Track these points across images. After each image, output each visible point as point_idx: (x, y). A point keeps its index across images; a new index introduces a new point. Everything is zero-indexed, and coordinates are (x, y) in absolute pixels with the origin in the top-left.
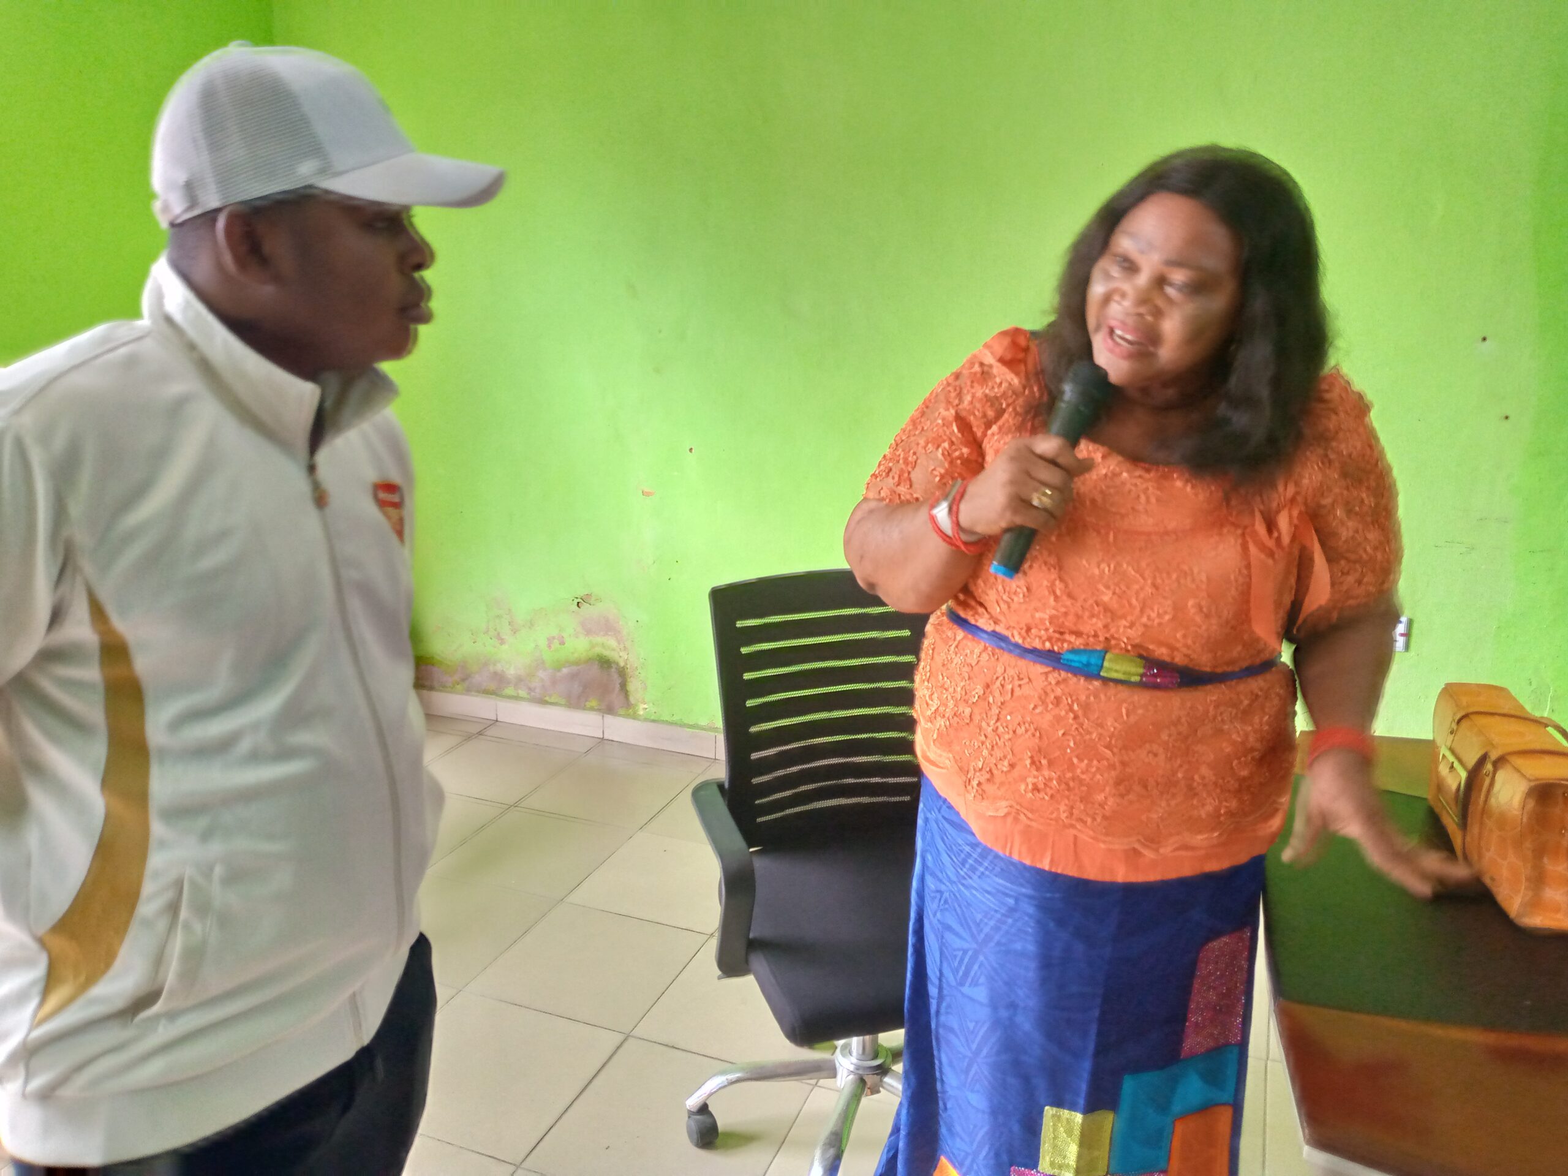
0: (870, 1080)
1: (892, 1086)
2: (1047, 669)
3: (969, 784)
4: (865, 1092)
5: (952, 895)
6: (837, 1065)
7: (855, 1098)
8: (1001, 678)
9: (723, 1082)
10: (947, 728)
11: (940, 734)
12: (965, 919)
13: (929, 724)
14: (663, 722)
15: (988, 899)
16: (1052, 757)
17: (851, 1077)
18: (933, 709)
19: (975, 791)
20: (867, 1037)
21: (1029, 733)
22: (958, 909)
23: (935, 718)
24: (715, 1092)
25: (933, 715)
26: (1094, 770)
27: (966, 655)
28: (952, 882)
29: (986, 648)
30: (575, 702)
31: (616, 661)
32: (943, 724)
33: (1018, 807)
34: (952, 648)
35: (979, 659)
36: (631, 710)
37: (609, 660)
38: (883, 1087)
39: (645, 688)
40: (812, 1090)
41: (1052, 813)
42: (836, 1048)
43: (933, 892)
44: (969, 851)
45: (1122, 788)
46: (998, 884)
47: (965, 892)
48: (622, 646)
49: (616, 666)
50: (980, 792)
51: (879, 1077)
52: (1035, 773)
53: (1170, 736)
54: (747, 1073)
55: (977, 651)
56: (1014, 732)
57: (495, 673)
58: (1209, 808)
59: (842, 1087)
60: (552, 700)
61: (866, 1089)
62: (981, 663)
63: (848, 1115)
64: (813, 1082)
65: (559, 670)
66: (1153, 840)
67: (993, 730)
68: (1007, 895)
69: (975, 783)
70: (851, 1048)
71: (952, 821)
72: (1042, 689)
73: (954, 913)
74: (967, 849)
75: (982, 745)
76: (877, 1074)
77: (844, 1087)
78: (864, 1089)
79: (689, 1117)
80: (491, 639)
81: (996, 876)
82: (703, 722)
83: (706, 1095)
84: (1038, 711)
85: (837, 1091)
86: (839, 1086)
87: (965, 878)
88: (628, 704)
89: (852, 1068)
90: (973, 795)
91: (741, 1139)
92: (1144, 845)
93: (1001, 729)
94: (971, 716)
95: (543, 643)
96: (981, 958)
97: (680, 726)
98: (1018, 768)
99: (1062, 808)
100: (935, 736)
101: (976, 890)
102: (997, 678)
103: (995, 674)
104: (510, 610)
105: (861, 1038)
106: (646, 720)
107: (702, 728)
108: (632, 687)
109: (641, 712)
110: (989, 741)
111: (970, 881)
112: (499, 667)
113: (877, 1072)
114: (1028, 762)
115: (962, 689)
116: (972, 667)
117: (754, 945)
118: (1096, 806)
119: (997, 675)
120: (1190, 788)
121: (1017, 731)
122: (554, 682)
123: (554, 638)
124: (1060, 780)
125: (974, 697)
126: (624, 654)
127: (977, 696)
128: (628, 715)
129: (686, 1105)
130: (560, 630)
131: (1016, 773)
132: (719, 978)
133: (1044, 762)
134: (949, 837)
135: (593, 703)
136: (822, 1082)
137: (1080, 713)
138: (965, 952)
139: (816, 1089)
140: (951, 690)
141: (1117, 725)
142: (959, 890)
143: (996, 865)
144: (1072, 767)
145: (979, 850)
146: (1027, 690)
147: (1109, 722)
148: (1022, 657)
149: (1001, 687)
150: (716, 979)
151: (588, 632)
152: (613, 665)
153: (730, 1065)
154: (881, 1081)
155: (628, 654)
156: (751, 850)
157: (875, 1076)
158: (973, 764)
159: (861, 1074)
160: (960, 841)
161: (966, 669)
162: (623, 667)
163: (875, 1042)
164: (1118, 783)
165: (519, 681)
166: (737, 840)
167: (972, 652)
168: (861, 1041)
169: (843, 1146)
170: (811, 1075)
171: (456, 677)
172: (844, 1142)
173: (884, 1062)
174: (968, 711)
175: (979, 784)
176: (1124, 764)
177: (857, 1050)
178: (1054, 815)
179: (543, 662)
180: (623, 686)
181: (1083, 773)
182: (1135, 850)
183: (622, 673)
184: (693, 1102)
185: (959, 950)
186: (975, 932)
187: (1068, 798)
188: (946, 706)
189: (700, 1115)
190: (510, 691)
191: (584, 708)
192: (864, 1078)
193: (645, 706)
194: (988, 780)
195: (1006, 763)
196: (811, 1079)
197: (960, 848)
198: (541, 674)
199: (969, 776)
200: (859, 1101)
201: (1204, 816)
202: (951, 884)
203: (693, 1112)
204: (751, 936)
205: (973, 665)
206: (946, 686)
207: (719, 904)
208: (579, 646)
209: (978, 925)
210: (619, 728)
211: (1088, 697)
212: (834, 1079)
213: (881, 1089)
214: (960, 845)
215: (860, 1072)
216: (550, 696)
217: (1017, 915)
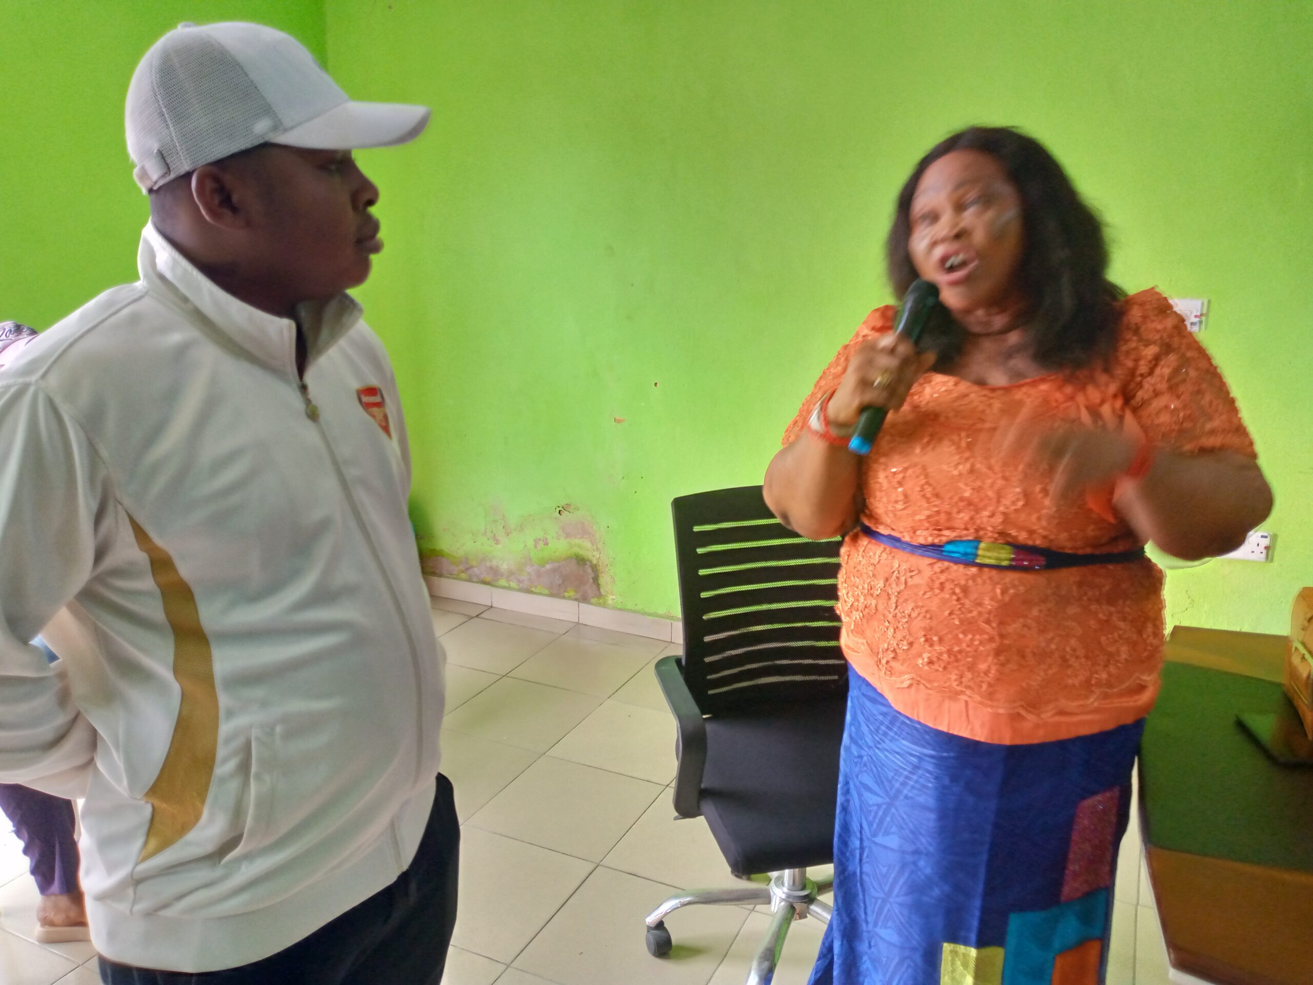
0: (799, 906)
1: (818, 913)
2: (931, 561)
3: (880, 664)
4: (795, 917)
5: (869, 758)
6: (772, 894)
7: (786, 921)
8: (896, 572)
9: (676, 904)
10: (861, 619)
11: (856, 625)
12: (880, 777)
13: (848, 618)
14: (628, 610)
15: (898, 759)
16: (941, 634)
17: (783, 903)
18: (849, 605)
19: (884, 668)
20: (797, 870)
21: (922, 615)
22: (874, 769)
23: (851, 612)
24: (669, 912)
25: (849, 610)
26: (977, 643)
27: (870, 557)
28: (869, 747)
29: (885, 549)
30: (556, 593)
31: (590, 559)
32: (858, 617)
33: (919, 679)
34: (861, 553)
35: (880, 558)
36: (602, 600)
37: (584, 558)
38: (809, 913)
39: (614, 581)
40: (750, 914)
41: (945, 683)
42: (771, 880)
43: (855, 757)
44: (882, 720)
45: (1002, 658)
46: (905, 746)
47: (881, 754)
48: (595, 547)
49: (590, 564)
50: (889, 669)
51: (806, 905)
52: (929, 649)
53: (1040, 611)
54: (696, 897)
55: (878, 553)
56: (909, 616)
57: (491, 568)
58: (1081, 678)
59: (775, 912)
60: (537, 591)
61: (795, 915)
62: (882, 562)
63: (780, 935)
64: (751, 907)
65: (543, 566)
66: (1034, 705)
67: (893, 616)
68: (912, 755)
69: (884, 662)
70: (783, 880)
71: (868, 696)
72: (929, 578)
73: (871, 774)
74: (881, 718)
75: (887, 630)
76: (805, 903)
77: (777, 912)
78: (794, 914)
79: (648, 932)
80: (488, 539)
81: (903, 739)
82: (662, 611)
83: (662, 914)
84: (927, 596)
85: (771, 915)
86: (773, 911)
87: (880, 743)
88: (599, 595)
89: (784, 896)
90: (884, 672)
91: (690, 952)
92: (1026, 710)
93: (899, 615)
94: (876, 607)
95: (530, 543)
96: (893, 810)
97: (642, 614)
98: (915, 646)
99: (954, 677)
100: (852, 627)
101: (887, 750)
102: (893, 572)
103: (892, 569)
104: (504, 516)
105: (792, 870)
106: (615, 609)
107: (661, 616)
108: (602, 581)
109: (610, 602)
110: (892, 626)
111: (883, 744)
112: (494, 563)
113: (805, 901)
114: (922, 639)
115: (868, 584)
116: (875, 565)
117: (705, 794)
118: (982, 675)
119: (894, 569)
120: (1064, 660)
121: (912, 614)
122: (539, 575)
123: (540, 540)
124: (949, 652)
125: (878, 590)
126: (597, 554)
127: (879, 590)
128: (600, 604)
129: (645, 922)
130: (545, 534)
131: (914, 651)
132: (676, 819)
133: (935, 639)
134: (867, 710)
135: (571, 593)
136: (759, 907)
137: (961, 595)
138: (879, 806)
139: (753, 913)
140: (860, 587)
141: (993, 603)
142: (876, 754)
143: (903, 730)
144: (958, 641)
145: (889, 718)
146: (917, 580)
147: (987, 601)
148: (912, 553)
149: (896, 580)
150: (673, 819)
151: (568, 535)
152: (587, 563)
153: (682, 891)
154: (808, 908)
155: (600, 554)
156: (704, 717)
157: (803, 904)
158: (882, 646)
159: (790, 902)
160: (875, 712)
161: (871, 568)
162: (596, 565)
163: (803, 875)
164: (998, 653)
165: (511, 573)
166: (692, 708)
167: (875, 554)
168: (792, 873)
169: (776, 960)
170: (750, 901)
171: (462, 567)
172: (777, 957)
173: (811, 893)
174: (874, 602)
175: (888, 662)
176: (1002, 636)
177: (788, 882)
178: (947, 684)
179: (530, 559)
180: (596, 580)
181: (968, 646)
182: (1019, 714)
183: (595, 569)
184: (652, 919)
185: (874, 805)
186: (888, 789)
187: (957, 668)
188: (858, 601)
189: (656, 930)
190: (503, 582)
191: (564, 597)
192: (794, 905)
193: (614, 597)
194: (894, 658)
195: (905, 643)
196: (750, 904)
197: (875, 717)
198: (528, 569)
199: (879, 657)
200: (789, 924)
201: (1077, 684)
202: (868, 748)
203: (651, 927)
204: (703, 786)
205: (875, 564)
206: (856, 585)
207: (676, 759)
208: (560, 547)
209: (890, 782)
210: (591, 615)
211: (967, 580)
212: (768, 905)
213: (808, 915)
214: (875, 715)
215: (791, 900)
216: (536, 587)
217: (920, 772)
